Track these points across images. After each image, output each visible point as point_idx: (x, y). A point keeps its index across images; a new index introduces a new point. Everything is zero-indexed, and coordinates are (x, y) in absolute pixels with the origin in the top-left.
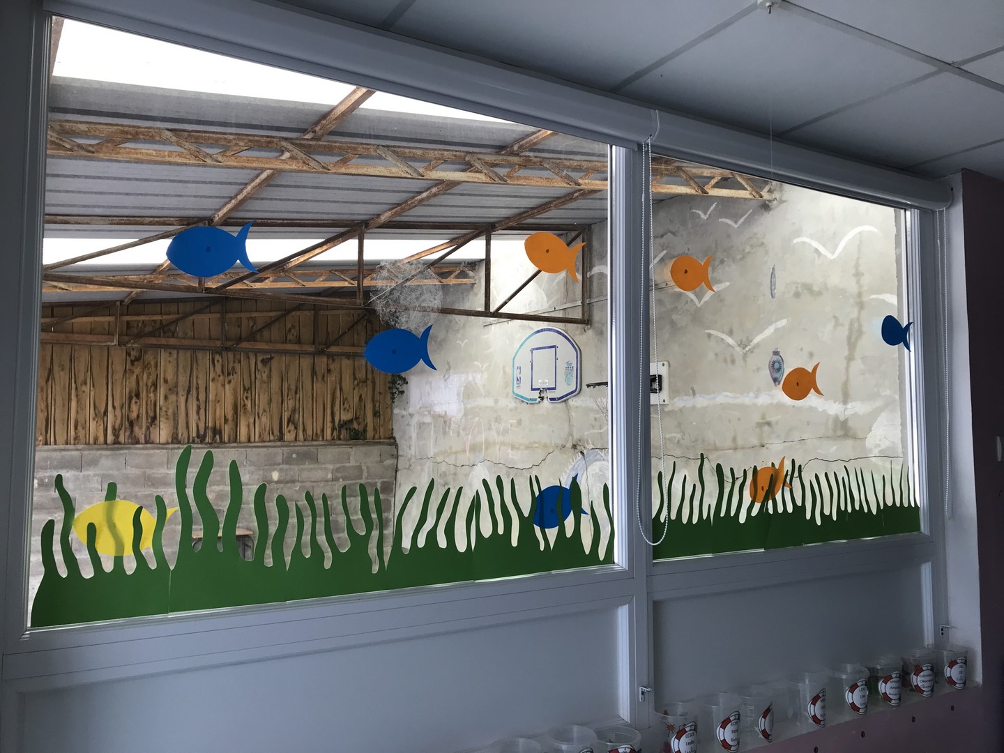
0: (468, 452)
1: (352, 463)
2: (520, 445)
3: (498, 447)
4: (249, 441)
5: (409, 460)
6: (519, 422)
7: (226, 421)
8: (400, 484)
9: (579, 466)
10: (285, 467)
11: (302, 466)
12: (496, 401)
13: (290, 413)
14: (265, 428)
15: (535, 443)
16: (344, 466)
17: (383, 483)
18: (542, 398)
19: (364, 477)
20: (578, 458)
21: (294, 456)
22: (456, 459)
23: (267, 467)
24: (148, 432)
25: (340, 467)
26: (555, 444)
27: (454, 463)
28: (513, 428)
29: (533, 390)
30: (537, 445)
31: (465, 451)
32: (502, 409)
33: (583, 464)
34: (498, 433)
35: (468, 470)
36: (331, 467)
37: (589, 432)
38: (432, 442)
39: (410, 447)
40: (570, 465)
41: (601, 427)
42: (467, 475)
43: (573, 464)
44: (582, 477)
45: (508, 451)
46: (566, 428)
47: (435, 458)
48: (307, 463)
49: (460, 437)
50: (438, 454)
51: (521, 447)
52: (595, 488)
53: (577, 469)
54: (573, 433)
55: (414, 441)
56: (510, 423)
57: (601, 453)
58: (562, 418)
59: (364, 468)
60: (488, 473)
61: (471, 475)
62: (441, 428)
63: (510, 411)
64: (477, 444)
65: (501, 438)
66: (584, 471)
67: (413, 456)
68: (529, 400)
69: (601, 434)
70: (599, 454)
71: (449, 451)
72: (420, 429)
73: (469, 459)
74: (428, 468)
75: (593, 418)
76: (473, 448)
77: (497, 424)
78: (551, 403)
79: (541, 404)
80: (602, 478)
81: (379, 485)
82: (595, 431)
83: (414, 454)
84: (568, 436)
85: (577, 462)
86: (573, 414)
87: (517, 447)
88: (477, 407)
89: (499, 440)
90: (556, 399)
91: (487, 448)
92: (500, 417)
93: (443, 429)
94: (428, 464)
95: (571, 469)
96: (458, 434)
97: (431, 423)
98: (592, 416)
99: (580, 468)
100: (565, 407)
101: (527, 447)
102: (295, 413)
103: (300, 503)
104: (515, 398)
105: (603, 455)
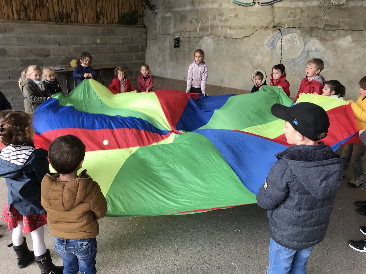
1: (130, 36)
3: (220, 28)
4: (84, 22)
5: (155, 35)
7: (72, 10)
8: (149, 47)
10: (103, 36)
11: (109, 37)
12: (221, 5)
13: (100, 8)
14: (90, 16)
15: (247, 26)
17: (142, 46)
18: (255, 3)
19: (134, 43)
21: (106, 31)
23: (94, 36)
24: (35, 14)
25: (125, 38)
26: (261, 26)
28: (232, 19)
31: (197, 31)
32: (224, 9)
33: (280, 35)
34: (221, 21)
35: (198, 39)
36: (121, 37)
37: (286, 19)
38: (172, 26)
39: (155, 29)
40: (270, 36)
41: (295, 17)
42: (198, 42)
43: (273, 35)
44: (278, 41)
45: (227, 30)
46: (270, 18)
47: (174, 34)
48: (111, 35)
49: (193, 24)
50: (176, 32)
51: (237, 28)
52: (286, 46)
53: (275, 37)
54: (275, 20)
55: (158, 26)
56: (230, 16)
57: (293, 29)
58: (269, 13)
59: (134, 39)
60: (212, 41)
61: (200, 42)
62: (179, 19)
63: (230, 10)
64: (205, 27)
65: (223, 24)
66: (280, 39)
67: (158, 33)
68: (245, 4)
69: (294, 20)
70: (292, 30)
71: (184, 31)
72: (163, 20)
73: (199, 34)
74: (170, 39)
75: (290, 13)
76: (202, 29)
77: (220, 16)
78: (261, 5)
79: (253, 6)
80: (292, 41)
81: (140, 47)
82: (290, 19)
83: (159, 33)
84: (271, 22)
85: (276, 34)
86: (276, 11)
87: (234, 28)
88: (206, 8)
89: (221, 25)
90: (265, 3)
91: (212, 29)
92: (223, 13)
93: (180, 20)
94: (169, 37)
95: (271, 38)
96: (191, 22)
97: (172, 17)
98: (289, 11)
99: (277, 37)
100: (271, 7)
101: (241, 28)
102: (102, 9)
103: (110, 55)
104: (235, 3)
105: (294, 30)
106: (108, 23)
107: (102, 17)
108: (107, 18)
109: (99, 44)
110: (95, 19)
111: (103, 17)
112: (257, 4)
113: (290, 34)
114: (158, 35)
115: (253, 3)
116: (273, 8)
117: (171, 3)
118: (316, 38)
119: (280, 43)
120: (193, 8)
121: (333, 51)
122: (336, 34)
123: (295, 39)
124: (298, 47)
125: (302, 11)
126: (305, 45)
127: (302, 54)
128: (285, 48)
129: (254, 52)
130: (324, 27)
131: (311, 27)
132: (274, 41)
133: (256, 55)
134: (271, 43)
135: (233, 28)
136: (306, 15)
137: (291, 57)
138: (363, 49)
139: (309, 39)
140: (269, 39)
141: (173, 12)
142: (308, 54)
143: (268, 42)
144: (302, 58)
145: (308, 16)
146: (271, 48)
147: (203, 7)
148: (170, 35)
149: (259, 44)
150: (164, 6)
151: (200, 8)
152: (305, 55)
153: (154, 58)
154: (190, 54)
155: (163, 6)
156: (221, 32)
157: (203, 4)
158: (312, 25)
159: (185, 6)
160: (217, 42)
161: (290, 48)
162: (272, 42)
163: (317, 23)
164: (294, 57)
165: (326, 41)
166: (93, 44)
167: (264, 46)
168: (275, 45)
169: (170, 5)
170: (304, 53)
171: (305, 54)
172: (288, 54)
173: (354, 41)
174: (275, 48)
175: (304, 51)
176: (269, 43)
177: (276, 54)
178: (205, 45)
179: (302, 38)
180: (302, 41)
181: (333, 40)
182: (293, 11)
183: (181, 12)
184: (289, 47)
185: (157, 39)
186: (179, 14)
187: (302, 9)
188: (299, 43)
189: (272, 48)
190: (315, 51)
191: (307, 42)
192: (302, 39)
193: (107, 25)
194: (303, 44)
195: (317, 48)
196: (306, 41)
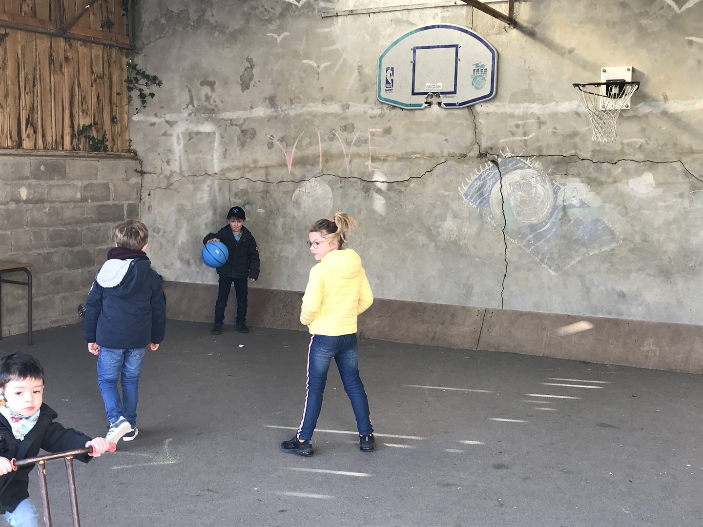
0: (290, 167)
1: (100, 181)
2: (387, 156)
3: (347, 160)
6: (388, 131)
8: (150, 208)
9: (488, 175)
10: (34, 182)
11: (51, 182)
12: (346, 107)
13: (28, 112)
15: (415, 153)
16: (92, 183)
17: (129, 205)
18: (430, 104)
19: (111, 199)
20: (487, 167)
21: (42, 168)
22: (267, 175)
23: (14, 182)
25: (89, 184)
26: (449, 154)
27: (263, 179)
28: (375, 138)
29: (414, 94)
30: (417, 155)
31: (286, 165)
32: (355, 116)
33: (496, 174)
34: (348, 144)
35: (291, 186)
36: (79, 184)
37: (507, 140)
38: (217, 155)
39: (168, 162)
40: (473, 175)
41: (525, 134)
42: (289, 193)
43: (479, 174)
44: (492, 187)
45: (366, 164)
46: (470, 135)
47: (224, 174)
48: (55, 178)
49: (273, 149)
50: (229, 170)
51: (389, 159)
52: (513, 197)
53: (484, 178)
54: (481, 141)
55: (177, 155)
56: (371, 132)
57: (524, 161)
58: (465, 124)
59: (111, 186)
60: (329, 189)
61: (297, 192)
62: (236, 139)
63: (371, 118)
64: (308, 157)
65: (353, 149)
66: (497, 181)
67: (175, 172)
68: (406, 105)
69: (525, 140)
70: (522, 162)
71: (252, 166)
72: (192, 140)
73: (292, 174)
74: (210, 186)
75: (513, 125)
76: (301, 162)
77: (346, 133)
78: (445, 109)
79: (427, 110)
80: (523, 185)
81: (125, 208)
82: (515, 138)
83: (178, 170)
84: (472, 144)
85: (486, 171)
86: (481, 121)
87: (382, 158)
88: (309, 113)
89: (351, 151)
90: (454, 105)
91: (327, 161)
92: (353, 125)
93: (239, 139)
94: (209, 181)
95: (476, 179)
96: (271, 146)
97: (215, 133)
98: (512, 123)
99: (490, 177)
100: (470, 113)
101: (400, 159)
102: (33, 112)
103: (51, 229)
104: (383, 103)
105: (528, 162)
106: (45, 148)
107: (32, 131)
108: (44, 136)
109: (27, 201)
110: (15, 137)
111: (35, 132)
112: (435, 107)
113: (519, 171)
114: (176, 178)
115: (426, 103)
116: (474, 115)
117: (212, 100)
118: (577, 179)
119: (497, 191)
120: (275, 114)
121: (619, 205)
122: (620, 169)
123: (533, 181)
124: (541, 198)
125: (541, 123)
126: (555, 193)
127: (552, 213)
128: (512, 202)
129: (437, 212)
130: (593, 156)
131: (564, 156)
132: (483, 185)
133: (443, 219)
134: (477, 191)
135: (380, 160)
136: (551, 130)
137: (527, 222)
138: (679, 200)
139: (563, 181)
140: (470, 182)
141: (218, 122)
142: (565, 213)
143: (469, 188)
144: (553, 222)
145: (554, 133)
146: (479, 201)
147: (300, 111)
148: (210, 177)
149: (447, 193)
150: (194, 107)
151: (292, 113)
152: (560, 217)
153: (165, 235)
154: (270, 221)
155: (190, 106)
156: (350, 167)
157: (299, 103)
158: (566, 152)
159: (252, 108)
160: (341, 191)
161: (523, 202)
162: (479, 189)
163: (575, 147)
164: (534, 220)
165: (601, 183)
166: (12, 200)
167: (460, 198)
168: (486, 195)
169: (211, 104)
170: (557, 211)
171: (558, 213)
172: (519, 214)
173: (659, 185)
174: (488, 202)
175: (555, 208)
176: (473, 190)
177: (491, 216)
178: (310, 200)
179: (548, 179)
180: (548, 186)
181: (615, 182)
182: (520, 122)
183: (242, 122)
184: (519, 200)
185: (171, 187)
186: (236, 125)
187: (539, 118)
188: (541, 189)
189: (480, 203)
190: (579, 207)
191: (559, 188)
192: (546, 181)
193: (44, 153)
194: (551, 193)
195: (584, 200)
196: (557, 186)
